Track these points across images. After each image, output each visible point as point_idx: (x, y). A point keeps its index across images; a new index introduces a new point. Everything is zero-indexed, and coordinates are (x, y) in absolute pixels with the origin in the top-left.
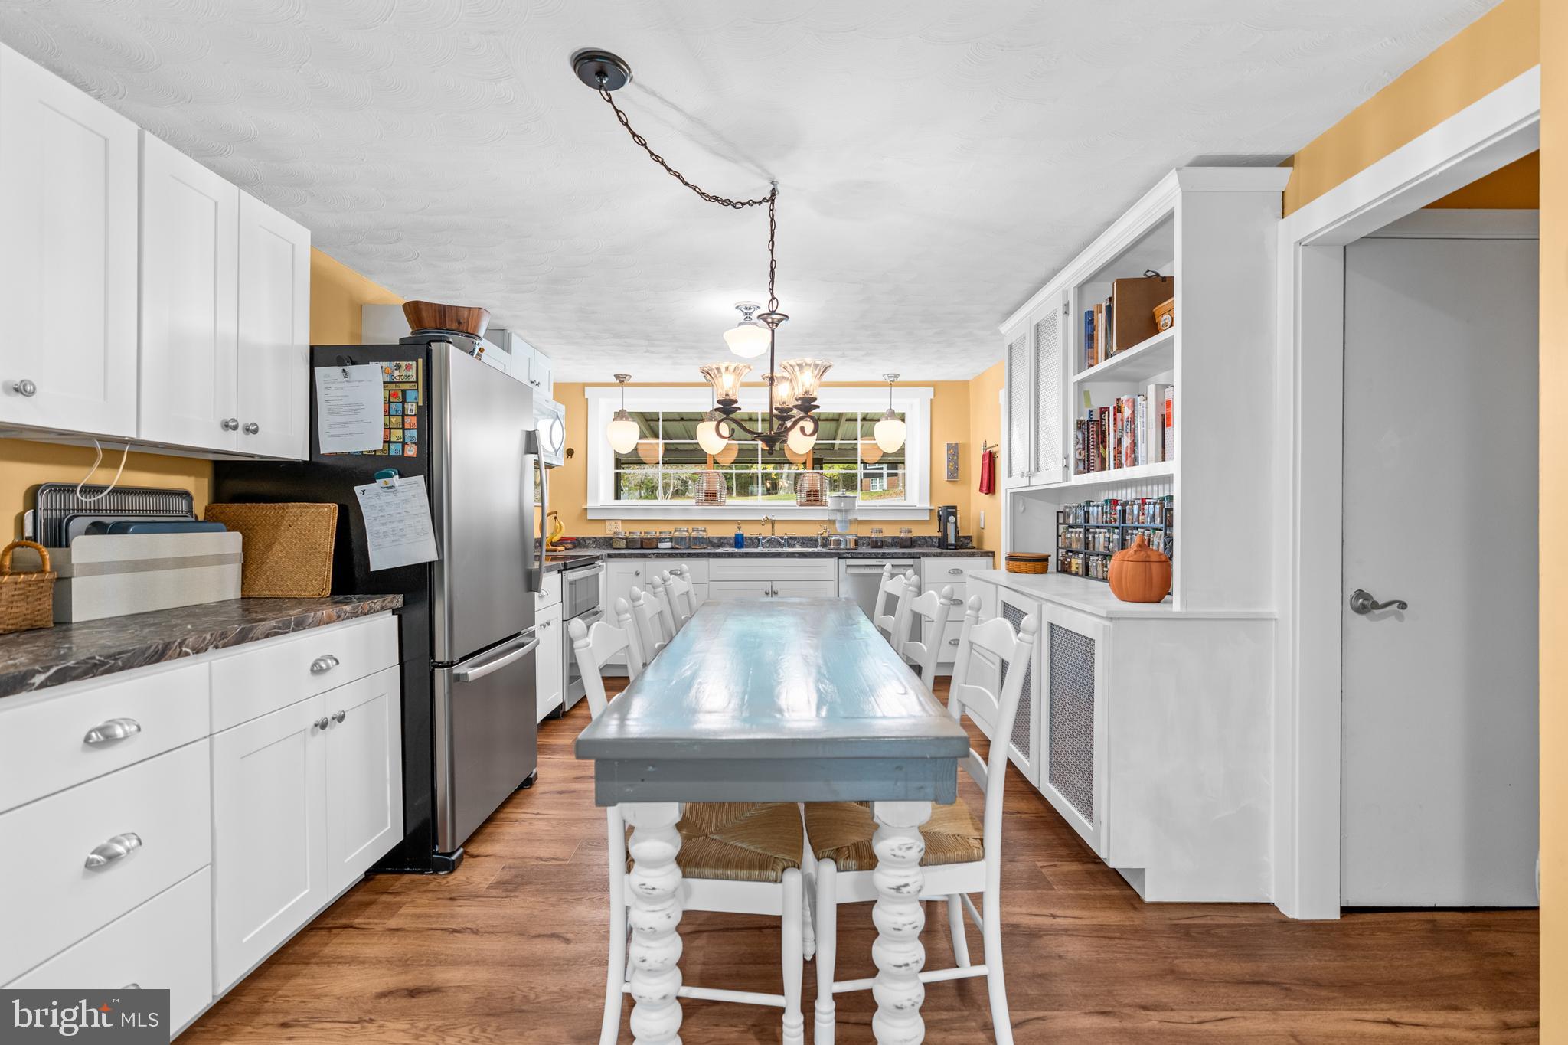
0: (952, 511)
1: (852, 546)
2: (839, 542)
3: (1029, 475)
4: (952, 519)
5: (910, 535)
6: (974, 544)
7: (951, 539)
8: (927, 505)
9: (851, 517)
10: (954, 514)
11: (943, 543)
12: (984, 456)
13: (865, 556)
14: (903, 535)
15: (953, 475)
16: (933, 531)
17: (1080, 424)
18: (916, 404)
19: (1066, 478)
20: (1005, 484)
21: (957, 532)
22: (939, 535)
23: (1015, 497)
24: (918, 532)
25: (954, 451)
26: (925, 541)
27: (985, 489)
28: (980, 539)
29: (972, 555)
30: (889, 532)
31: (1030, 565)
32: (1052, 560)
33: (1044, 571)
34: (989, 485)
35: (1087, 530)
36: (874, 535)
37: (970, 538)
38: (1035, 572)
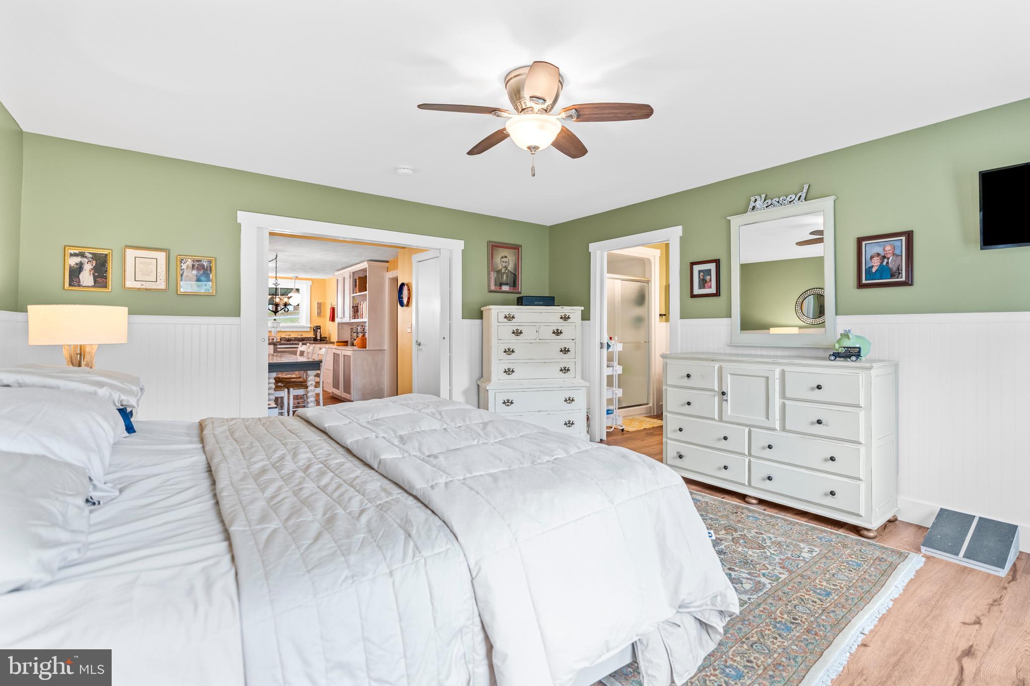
0: (318, 328)
1: (279, 340)
2: (273, 339)
3: (342, 318)
4: (319, 330)
5: (302, 337)
6: (328, 339)
7: (319, 338)
8: (309, 325)
9: (279, 330)
10: (320, 329)
11: (315, 339)
12: (331, 308)
13: (285, 344)
14: (299, 337)
15: (319, 314)
16: (311, 335)
17: (353, 307)
18: (305, 287)
19: (350, 320)
20: (337, 320)
21: (321, 335)
22: (314, 336)
23: (339, 323)
24: (305, 335)
25: (320, 306)
26: (308, 339)
27: (331, 320)
28: (330, 338)
29: (326, 343)
30: (293, 336)
31: (343, 343)
32: (349, 342)
33: (347, 345)
34: (333, 319)
35: (357, 333)
36: (287, 337)
37: (326, 337)
38: (344, 346)
